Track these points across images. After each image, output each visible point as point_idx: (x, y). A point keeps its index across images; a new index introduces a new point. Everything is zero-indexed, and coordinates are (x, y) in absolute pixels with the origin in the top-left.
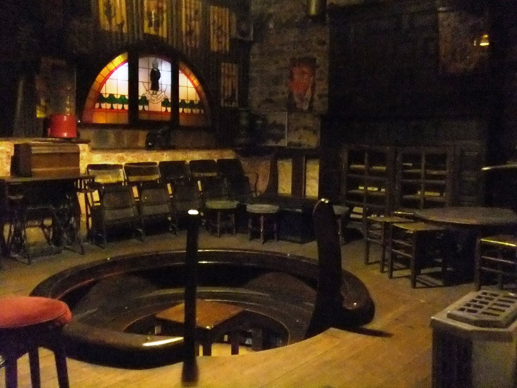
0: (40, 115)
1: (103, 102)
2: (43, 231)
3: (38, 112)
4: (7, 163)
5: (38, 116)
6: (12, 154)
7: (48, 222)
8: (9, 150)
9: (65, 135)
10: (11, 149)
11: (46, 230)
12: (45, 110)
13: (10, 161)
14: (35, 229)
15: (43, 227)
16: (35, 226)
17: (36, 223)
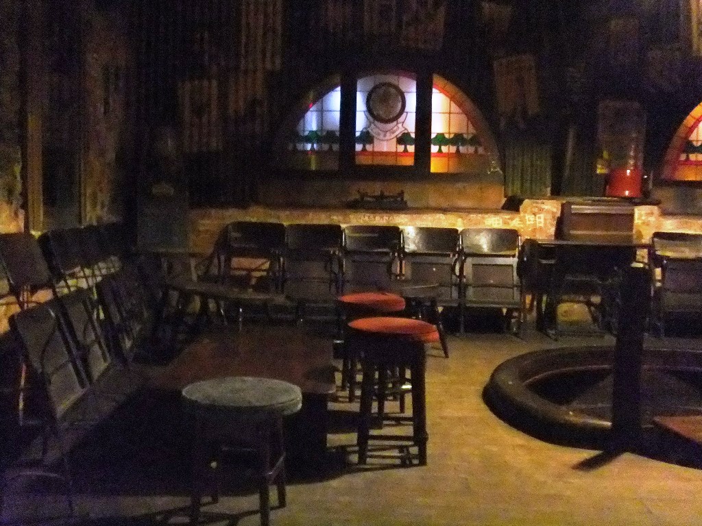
0: (600, 170)
1: (693, 152)
2: (589, 308)
3: (599, 166)
4: (552, 225)
5: (598, 171)
6: (558, 214)
7: (596, 299)
8: (555, 210)
9: (627, 193)
10: (557, 209)
11: (593, 308)
12: (608, 164)
13: (555, 222)
14: (579, 305)
15: (589, 304)
16: (579, 302)
17: (582, 298)
